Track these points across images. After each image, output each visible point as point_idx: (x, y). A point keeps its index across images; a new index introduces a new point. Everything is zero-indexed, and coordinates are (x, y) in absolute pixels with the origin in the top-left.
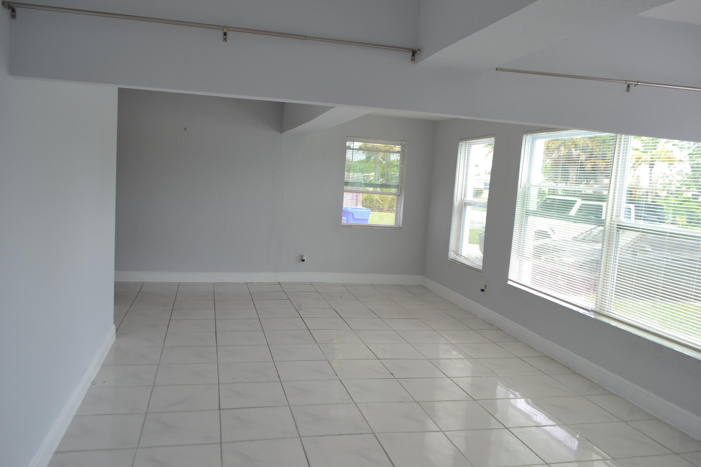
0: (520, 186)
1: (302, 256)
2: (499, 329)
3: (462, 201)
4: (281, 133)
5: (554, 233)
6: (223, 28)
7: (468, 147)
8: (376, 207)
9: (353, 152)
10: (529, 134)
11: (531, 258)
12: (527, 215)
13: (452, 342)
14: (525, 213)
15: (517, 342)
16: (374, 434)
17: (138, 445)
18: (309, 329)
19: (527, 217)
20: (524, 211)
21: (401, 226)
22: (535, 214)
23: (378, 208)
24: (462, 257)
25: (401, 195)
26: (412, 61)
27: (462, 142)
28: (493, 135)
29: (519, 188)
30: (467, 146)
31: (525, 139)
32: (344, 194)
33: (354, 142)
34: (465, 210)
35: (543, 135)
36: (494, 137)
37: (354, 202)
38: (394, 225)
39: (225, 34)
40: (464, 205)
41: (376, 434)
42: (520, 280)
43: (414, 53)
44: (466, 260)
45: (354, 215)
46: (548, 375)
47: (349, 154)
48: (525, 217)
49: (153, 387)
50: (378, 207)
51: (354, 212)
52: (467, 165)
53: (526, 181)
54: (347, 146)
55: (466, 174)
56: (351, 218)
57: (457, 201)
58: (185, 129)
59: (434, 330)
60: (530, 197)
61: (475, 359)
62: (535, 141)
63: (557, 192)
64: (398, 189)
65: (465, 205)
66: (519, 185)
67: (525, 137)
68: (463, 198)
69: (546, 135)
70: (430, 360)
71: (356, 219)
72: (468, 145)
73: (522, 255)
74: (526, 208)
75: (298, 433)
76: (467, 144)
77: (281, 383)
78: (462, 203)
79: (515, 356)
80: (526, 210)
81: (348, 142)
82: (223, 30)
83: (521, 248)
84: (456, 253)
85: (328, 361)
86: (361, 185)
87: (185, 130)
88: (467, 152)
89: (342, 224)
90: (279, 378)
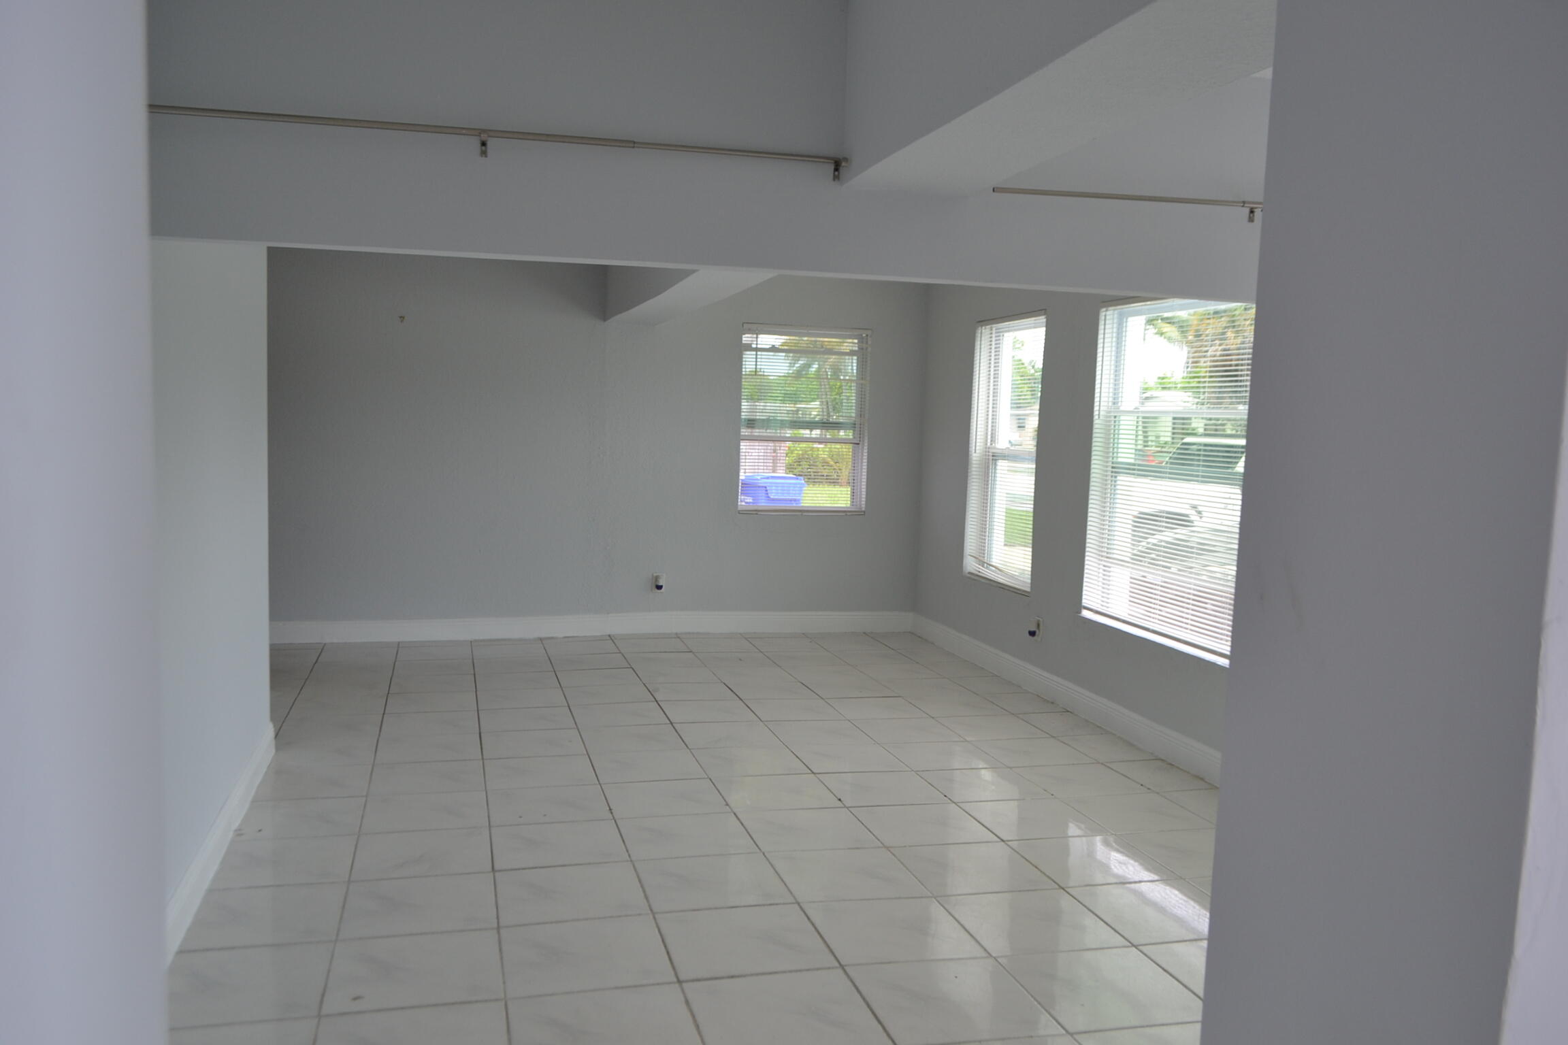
0: (1099, 415)
1: (657, 578)
2: (1068, 711)
3: (986, 449)
4: (605, 320)
5: (1201, 517)
6: (480, 133)
7: (996, 337)
8: (823, 476)
9: (756, 355)
10: (1111, 306)
11: (1128, 562)
12: (1116, 472)
13: (968, 739)
14: (1110, 469)
15: (1102, 734)
16: (799, 904)
17: (337, 935)
18: (671, 723)
19: (1116, 477)
20: (1108, 464)
21: (863, 509)
22: (1131, 469)
23: (827, 479)
24: (991, 567)
25: (861, 443)
26: (834, 180)
27: (983, 328)
28: (1043, 311)
29: (1096, 417)
30: (994, 335)
31: (1103, 318)
32: (741, 444)
33: (757, 334)
34: (995, 469)
35: (1138, 308)
36: (1044, 315)
37: (768, 464)
38: (849, 505)
39: (484, 144)
40: (992, 458)
41: (801, 904)
42: (1105, 606)
43: (837, 165)
44: (998, 574)
45: (769, 491)
46: (1158, 793)
47: (749, 362)
48: (1112, 476)
49: (359, 836)
50: (827, 476)
51: (768, 484)
52: (995, 374)
53: (1110, 404)
54: (745, 344)
55: (994, 393)
56: (763, 498)
57: (977, 451)
58: (402, 318)
59: (933, 718)
60: (1121, 436)
61: (1011, 768)
62: (1125, 320)
63: (1224, 430)
64: (854, 431)
65: (994, 458)
66: (1096, 413)
67: (1104, 314)
68: (989, 444)
69: (1143, 307)
70: (918, 773)
71: (773, 500)
72: (996, 333)
73: (1108, 555)
74: (1113, 458)
75: (650, 906)
76: (994, 331)
77: (615, 821)
78: (989, 455)
79: (1096, 760)
80: (1113, 463)
81: (747, 335)
82: (480, 136)
83: (1106, 541)
84: (980, 560)
85: (710, 779)
86: (783, 424)
87: (402, 321)
88: (993, 347)
89: (739, 507)
90: (612, 813)
